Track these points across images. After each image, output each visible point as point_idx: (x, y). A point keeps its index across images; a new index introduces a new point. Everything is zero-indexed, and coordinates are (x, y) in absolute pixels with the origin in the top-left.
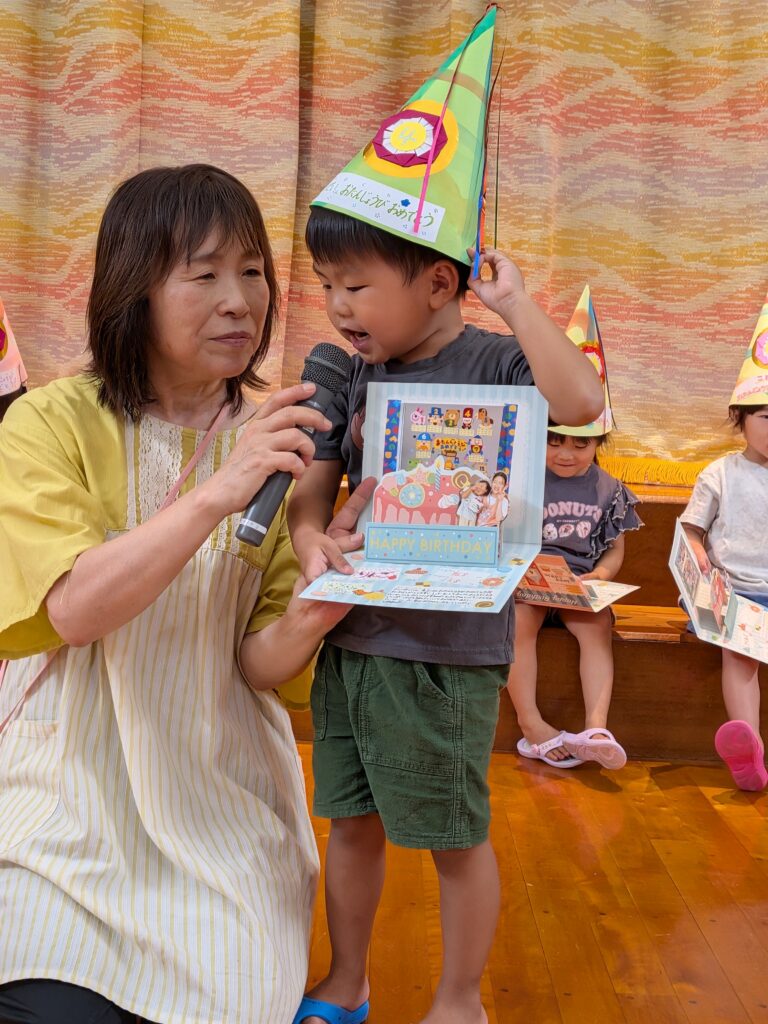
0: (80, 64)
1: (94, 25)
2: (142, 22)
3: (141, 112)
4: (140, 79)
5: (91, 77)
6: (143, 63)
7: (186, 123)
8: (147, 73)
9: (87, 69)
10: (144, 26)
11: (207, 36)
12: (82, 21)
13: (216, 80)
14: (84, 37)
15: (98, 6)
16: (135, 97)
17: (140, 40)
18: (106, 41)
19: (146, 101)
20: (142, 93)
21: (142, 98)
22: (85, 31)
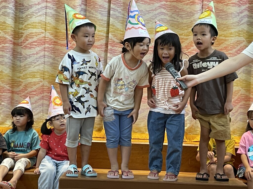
0: (25, 37)
1: (29, 28)
2: (45, 26)
3: (44, 48)
4: (44, 40)
5: (28, 40)
6: (45, 36)
7: (55, 51)
8: (46, 38)
9: (27, 38)
10: (45, 27)
11: (60, 30)
12: (26, 27)
13: (62, 41)
14: (27, 31)
15: (31, 23)
16: (43, 45)
17: (44, 31)
18: (32, 32)
19: (46, 45)
20: (45, 44)
21: (45, 45)
22: (27, 29)
